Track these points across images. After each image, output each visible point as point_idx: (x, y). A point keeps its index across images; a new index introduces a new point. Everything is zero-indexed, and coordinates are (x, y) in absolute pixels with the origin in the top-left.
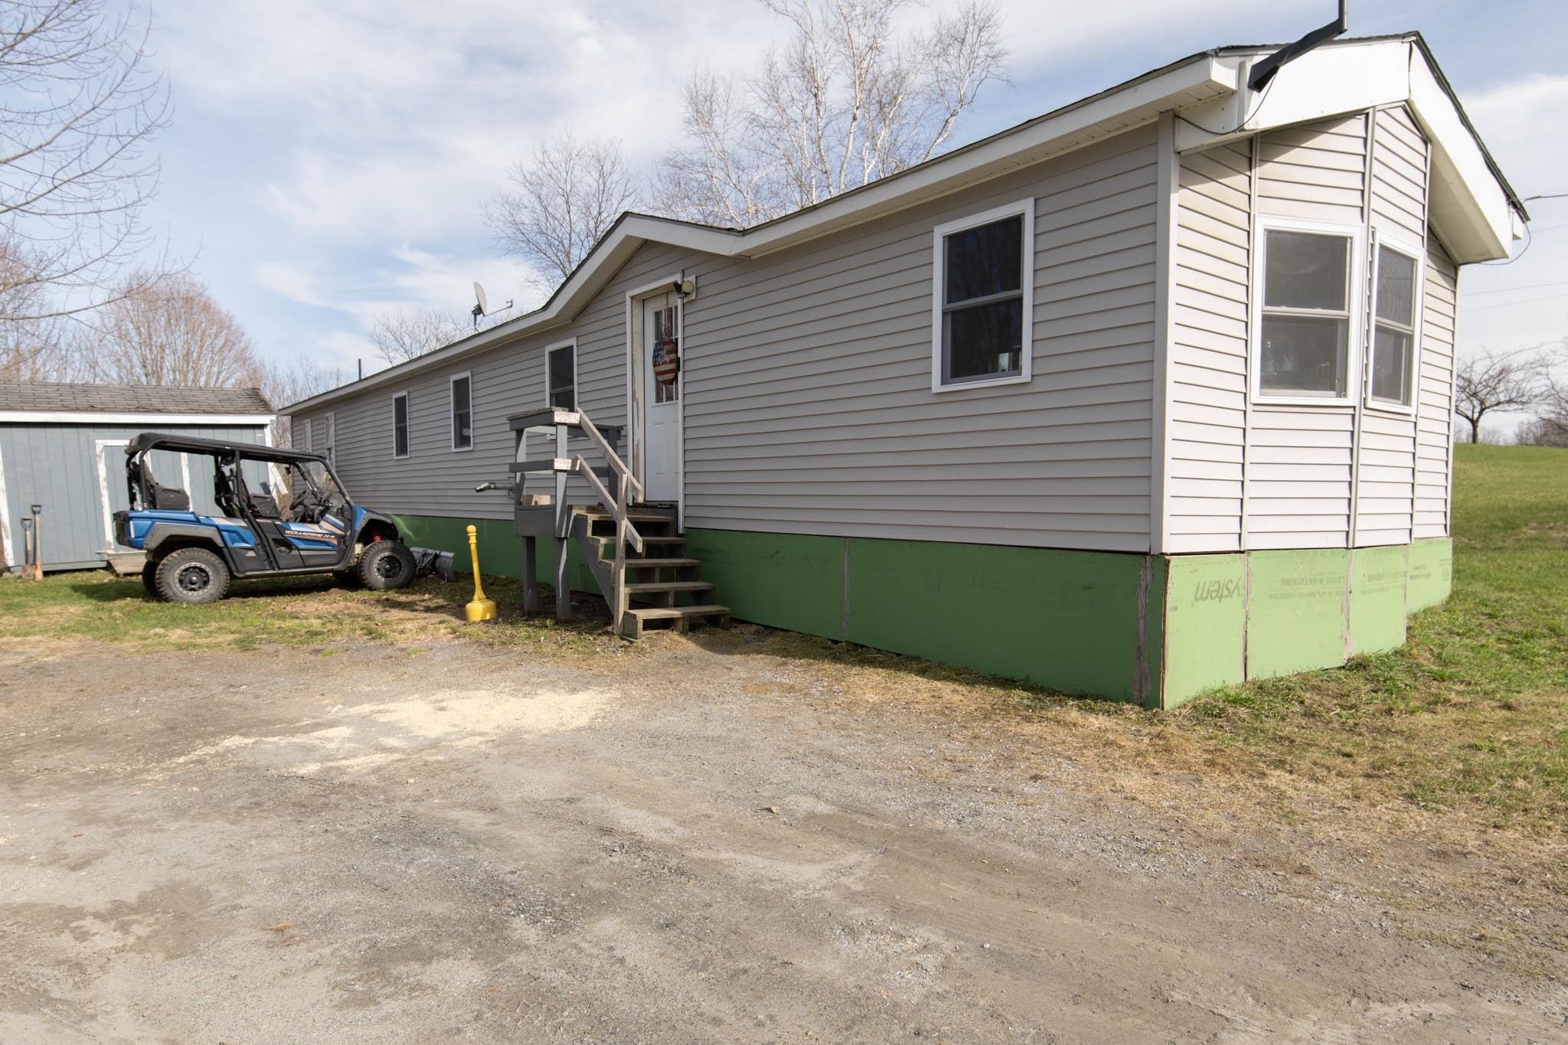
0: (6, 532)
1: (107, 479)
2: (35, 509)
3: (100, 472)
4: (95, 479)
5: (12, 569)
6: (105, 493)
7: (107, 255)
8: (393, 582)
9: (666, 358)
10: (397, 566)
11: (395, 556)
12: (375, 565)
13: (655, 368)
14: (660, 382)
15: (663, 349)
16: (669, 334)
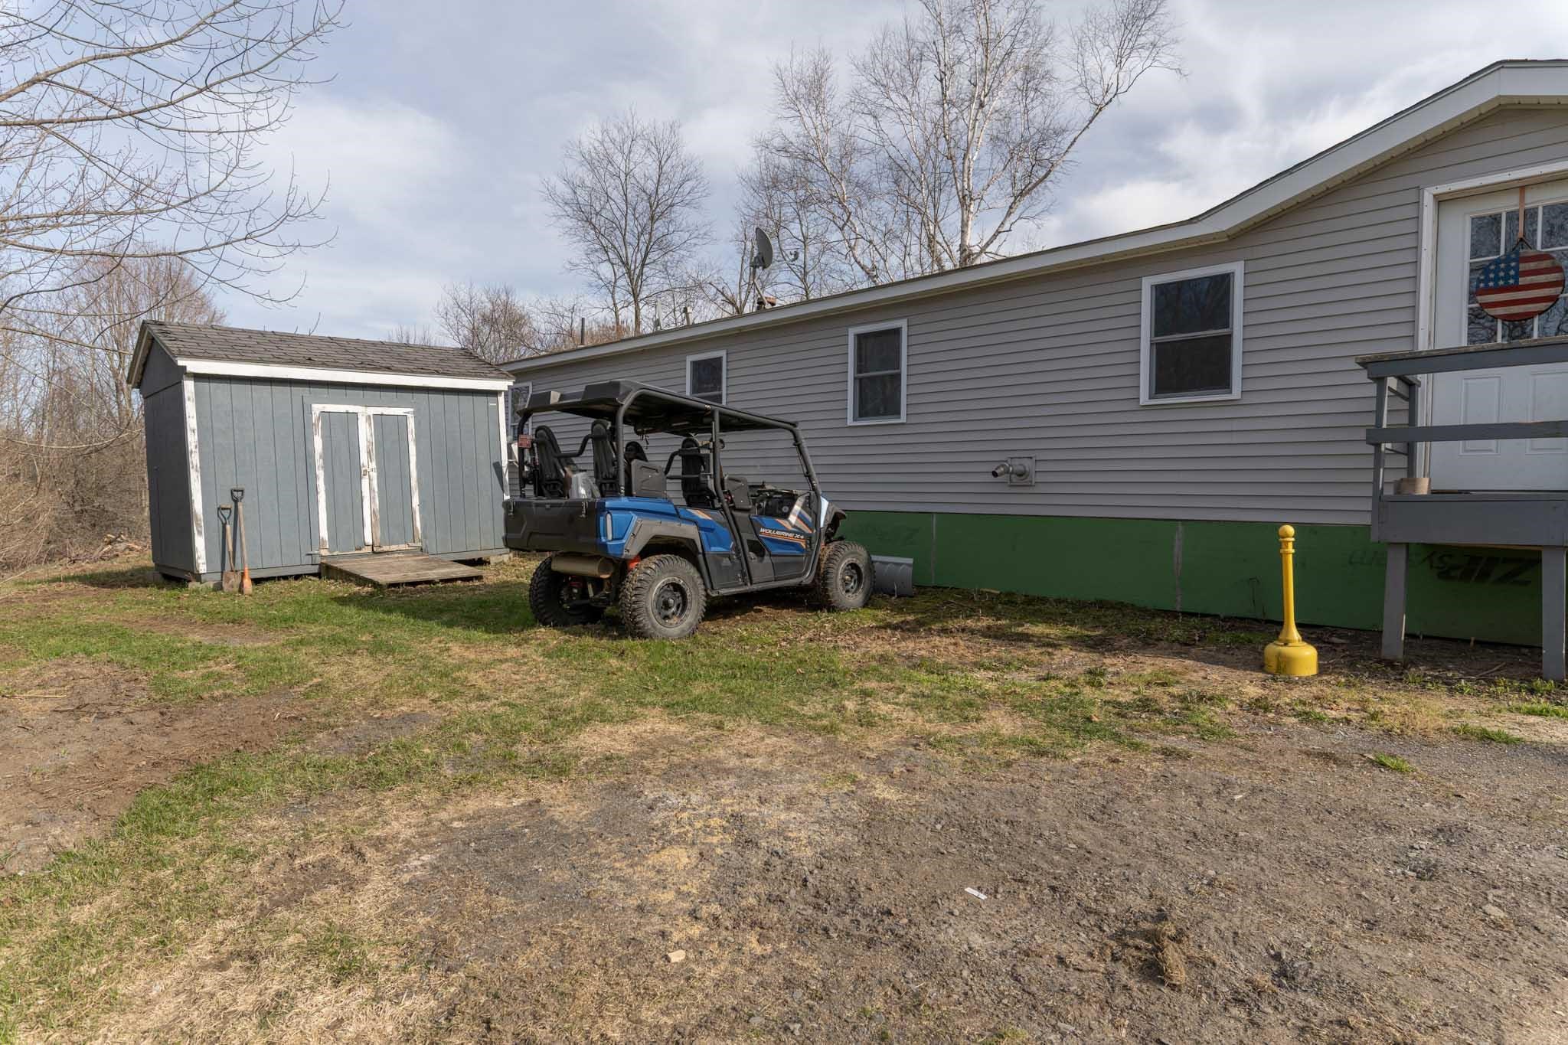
0: (198, 525)
1: (324, 456)
2: (238, 495)
3: (316, 446)
4: (308, 455)
5: (203, 577)
6: (320, 473)
7: (215, 189)
8: (855, 599)
9: (1522, 281)
10: (856, 577)
11: (858, 562)
12: (840, 577)
13: (1479, 298)
14: (1495, 318)
15: (1516, 268)
16: (1533, 246)
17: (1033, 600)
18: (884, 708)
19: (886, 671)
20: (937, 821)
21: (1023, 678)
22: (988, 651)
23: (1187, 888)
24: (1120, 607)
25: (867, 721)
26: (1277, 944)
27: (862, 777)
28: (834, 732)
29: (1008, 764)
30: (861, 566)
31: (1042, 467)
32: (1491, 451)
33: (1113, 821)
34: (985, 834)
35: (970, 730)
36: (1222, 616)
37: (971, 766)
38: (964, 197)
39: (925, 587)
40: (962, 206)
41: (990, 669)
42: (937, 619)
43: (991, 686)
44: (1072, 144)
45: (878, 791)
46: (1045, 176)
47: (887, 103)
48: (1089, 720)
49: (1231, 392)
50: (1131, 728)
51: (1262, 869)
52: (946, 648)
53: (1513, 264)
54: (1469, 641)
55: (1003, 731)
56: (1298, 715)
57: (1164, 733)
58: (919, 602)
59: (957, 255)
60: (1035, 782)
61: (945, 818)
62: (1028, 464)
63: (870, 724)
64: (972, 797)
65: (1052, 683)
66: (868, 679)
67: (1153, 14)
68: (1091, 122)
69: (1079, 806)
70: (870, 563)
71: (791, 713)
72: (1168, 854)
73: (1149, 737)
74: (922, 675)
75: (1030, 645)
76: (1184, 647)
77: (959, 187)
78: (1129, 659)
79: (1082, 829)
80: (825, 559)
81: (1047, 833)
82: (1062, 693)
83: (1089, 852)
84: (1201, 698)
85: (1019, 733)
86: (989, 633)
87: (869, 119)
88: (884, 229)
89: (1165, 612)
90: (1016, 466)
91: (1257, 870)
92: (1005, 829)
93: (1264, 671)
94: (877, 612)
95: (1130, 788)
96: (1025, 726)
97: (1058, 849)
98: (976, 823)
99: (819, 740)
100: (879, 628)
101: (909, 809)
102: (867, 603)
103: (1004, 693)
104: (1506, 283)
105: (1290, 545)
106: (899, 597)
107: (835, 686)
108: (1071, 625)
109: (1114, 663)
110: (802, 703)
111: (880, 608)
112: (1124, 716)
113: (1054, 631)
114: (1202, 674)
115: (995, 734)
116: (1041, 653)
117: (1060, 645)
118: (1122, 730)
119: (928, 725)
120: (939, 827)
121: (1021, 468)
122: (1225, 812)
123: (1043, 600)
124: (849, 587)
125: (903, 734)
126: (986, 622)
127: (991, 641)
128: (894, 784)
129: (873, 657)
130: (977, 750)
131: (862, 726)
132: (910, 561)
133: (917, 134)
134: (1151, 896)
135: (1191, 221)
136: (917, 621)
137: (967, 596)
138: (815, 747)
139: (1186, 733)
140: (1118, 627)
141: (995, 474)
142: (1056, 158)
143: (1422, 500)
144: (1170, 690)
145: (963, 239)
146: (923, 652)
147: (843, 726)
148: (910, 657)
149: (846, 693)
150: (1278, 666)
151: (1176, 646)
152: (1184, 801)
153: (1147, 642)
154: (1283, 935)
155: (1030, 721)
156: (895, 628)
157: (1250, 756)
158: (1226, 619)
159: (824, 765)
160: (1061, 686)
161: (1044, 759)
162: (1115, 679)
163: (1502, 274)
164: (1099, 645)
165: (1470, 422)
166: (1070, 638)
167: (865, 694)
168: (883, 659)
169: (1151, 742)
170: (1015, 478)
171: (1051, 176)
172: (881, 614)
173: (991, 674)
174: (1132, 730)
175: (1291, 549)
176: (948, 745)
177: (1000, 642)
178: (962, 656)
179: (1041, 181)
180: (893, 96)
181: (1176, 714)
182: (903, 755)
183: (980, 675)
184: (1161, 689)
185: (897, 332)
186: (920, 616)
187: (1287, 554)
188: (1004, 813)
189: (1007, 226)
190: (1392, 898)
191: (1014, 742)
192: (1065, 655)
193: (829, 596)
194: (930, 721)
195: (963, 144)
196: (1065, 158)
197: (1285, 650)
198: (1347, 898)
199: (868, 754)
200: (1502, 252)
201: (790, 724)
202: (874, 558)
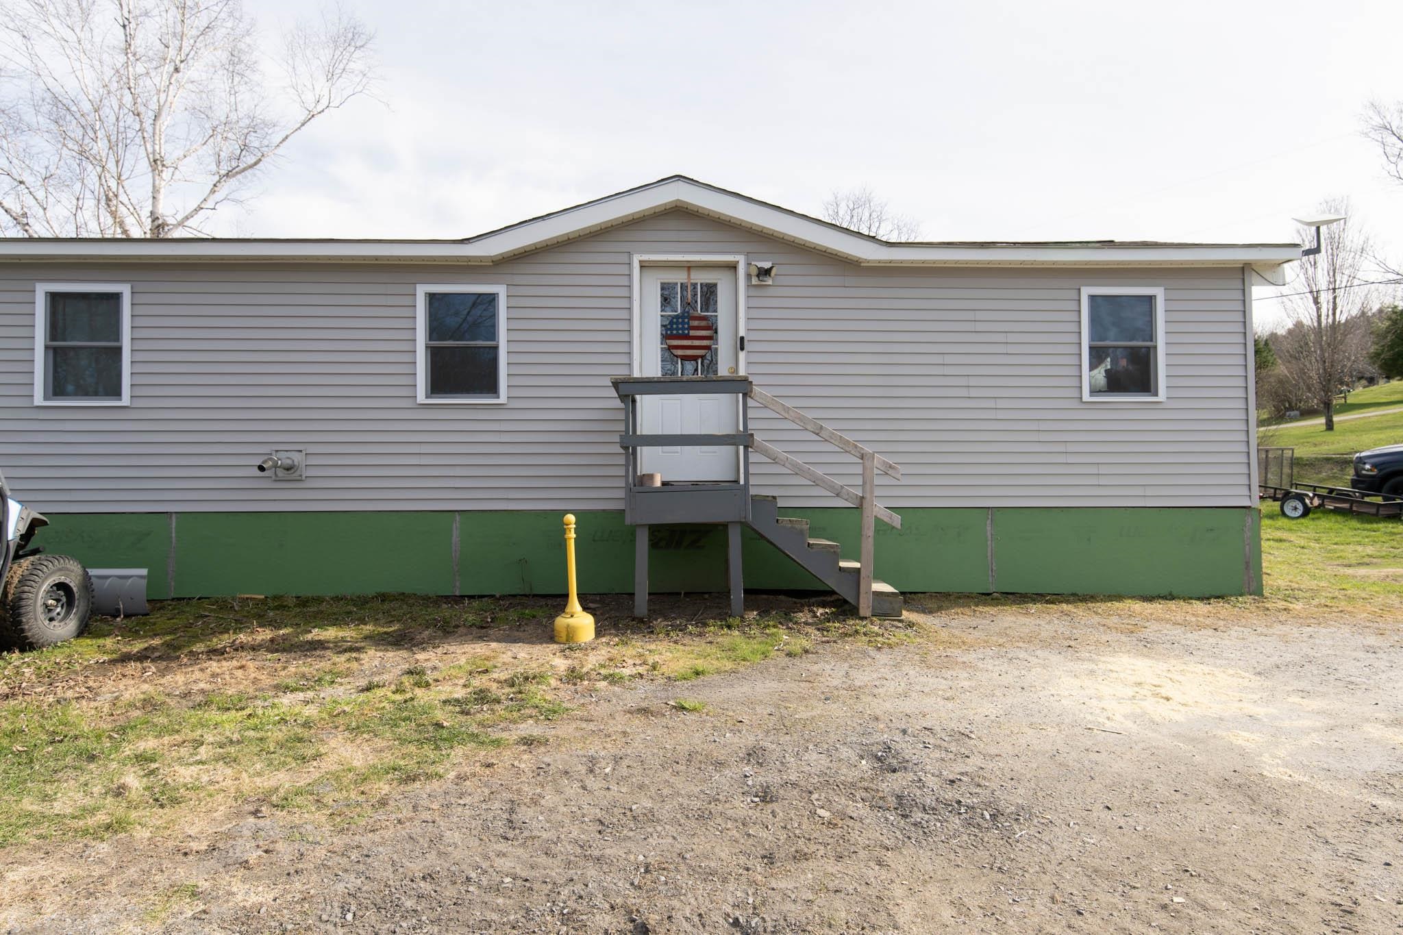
8: (66, 627)
9: (692, 333)
10: (64, 599)
11: (67, 581)
12: (40, 602)
13: (668, 341)
14: (677, 356)
15: (688, 323)
16: (695, 309)
17: (307, 601)
18: (185, 774)
19: (162, 720)
20: (344, 909)
21: (342, 693)
22: (284, 668)
23: (632, 884)
24: (403, 597)
25: (165, 798)
26: (729, 910)
27: (204, 885)
28: (124, 830)
29: (383, 803)
30: (72, 585)
31: (313, 461)
32: (677, 452)
33: (526, 834)
34: (409, 904)
35: (312, 773)
36: (498, 596)
37: (341, 819)
38: (155, 161)
39: (161, 601)
40: (153, 170)
41: (297, 689)
42: (196, 638)
43: (311, 711)
44: (284, 140)
45: (240, 897)
46: (256, 164)
47: (45, 26)
48: (439, 726)
49: (499, 398)
50: (481, 724)
51: (674, 838)
52: (232, 676)
53: (686, 320)
54: (681, 594)
55: (356, 763)
56: (605, 678)
57: (514, 722)
58: (159, 619)
59: (148, 224)
60: (426, 815)
61: (350, 900)
62: (297, 458)
63: (175, 801)
64: (369, 860)
65: (379, 692)
66: (139, 737)
67: (362, 46)
68: (303, 125)
69: (486, 828)
70: (87, 581)
71: (32, 820)
72: (597, 853)
73: (503, 730)
74: (214, 715)
75: (328, 653)
76: (481, 631)
77: (150, 149)
78: (439, 651)
79: (504, 855)
80: (16, 580)
81: (473, 875)
82: (394, 702)
83: (526, 880)
84: (526, 679)
85: (372, 759)
86: (274, 646)
87: (17, 37)
88: (43, 171)
89: (447, 597)
90: (284, 459)
91: (670, 840)
92: (426, 887)
93: (555, 642)
94: (101, 641)
95: (519, 791)
96: (375, 750)
97: (497, 889)
98: (391, 894)
99: (104, 848)
100: (113, 662)
101: (298, 907)
102: (83, 631)
103: (331, 715)
104: (683, 332)
105: (573, 531)
106: (126, 616)
107: (92, 758)
108: (365, 624)
109: (426, 658)
110: (45, 798)
111: (104, 636)
112: (468, 713)
113: (348, 633)
114: (509, 653)
115: (350, 770)
116: (348, 660)
117: (363, 648)
118: (474, 729)
119: (258, 780)
120: (349, 916)
121: (289, 462)
122: (608, 789)
123: (319, 600)
124: (54, 614)
125: (231, 802)
126: (264, 634)
127: (283, 657)
128: (259, 878)
129: (132, 705)
130: (337, 795)
131: (162, 806)
132: (144, 572)
133: (89, 77)
134: (612, 908)
135: (463, 241)
136: (167, 645)
137: (224, 605)
138: (102, 861)
139: (531, 717)
140: (414, 619)
141: (261, 468)
142: (266, 149)
143: (657, 491)
144: (495, 676)
145: (154, 205)
146: (202, 685)
147: (133, 815)
148: (186, 695)
149: (114, 765)
150: (568, 635)
151: (474, 630)
152: (572, 789)
153: (447, 631)
154: (731, 900)
155: (379, 743)
156: (141, 657)
157: (591, 726)
158: (503, 597)
159: (132, 884)
160: (389, 694)
161: (417, 784)
162: (436, 675)
163: (680, 326)
164: (399, 641)
165: (683, 433)
166: (366, 638)
167: (142, 759)
168: (149, 704)
169: (505, 735)
170: (281, 473)
171: (261, 165)
172: (109, 642)
173: (301, 696)
174: (484, 726)
175: (573, 535)
176: (299, 800)
177: (293, 655)
178: (255, 681)
179: (251, 167)
180: (55, 22)
181: (512, 699)
182: (247, 833)
183: (286, 700)
184: (485, 677)
185: (116, 297)
186: (168, 638)
187: (570, 539)
188: (416, 867)
189: (210, 204)
190: (767, 827)
191: (376, 772)
192: (372, 657)
193: (23, 631)
194: (259, 774)
195: (154, 106)
196: (276, 151)
197: (571, 621)
198: (742, 841)
199: (194, 846)
200: (679, 311)
201: (41, 837)
202: (93, 572)
